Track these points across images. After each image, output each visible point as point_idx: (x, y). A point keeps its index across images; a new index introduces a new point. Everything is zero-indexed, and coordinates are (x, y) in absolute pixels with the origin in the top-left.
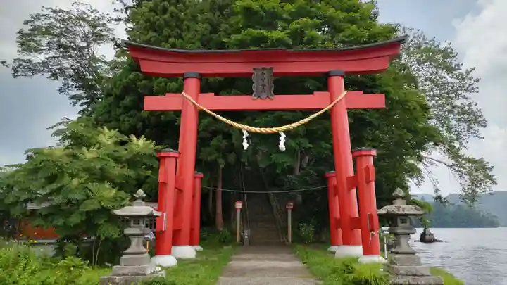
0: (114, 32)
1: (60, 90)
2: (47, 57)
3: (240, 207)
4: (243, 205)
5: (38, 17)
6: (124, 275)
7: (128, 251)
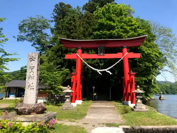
0: (50, 25)
1: (32, 45)
2: (28, 34)
3: (94, 88)
4: (95, 88)
5: (25, 21)
6: (65, 107)
7: (66, 101)
